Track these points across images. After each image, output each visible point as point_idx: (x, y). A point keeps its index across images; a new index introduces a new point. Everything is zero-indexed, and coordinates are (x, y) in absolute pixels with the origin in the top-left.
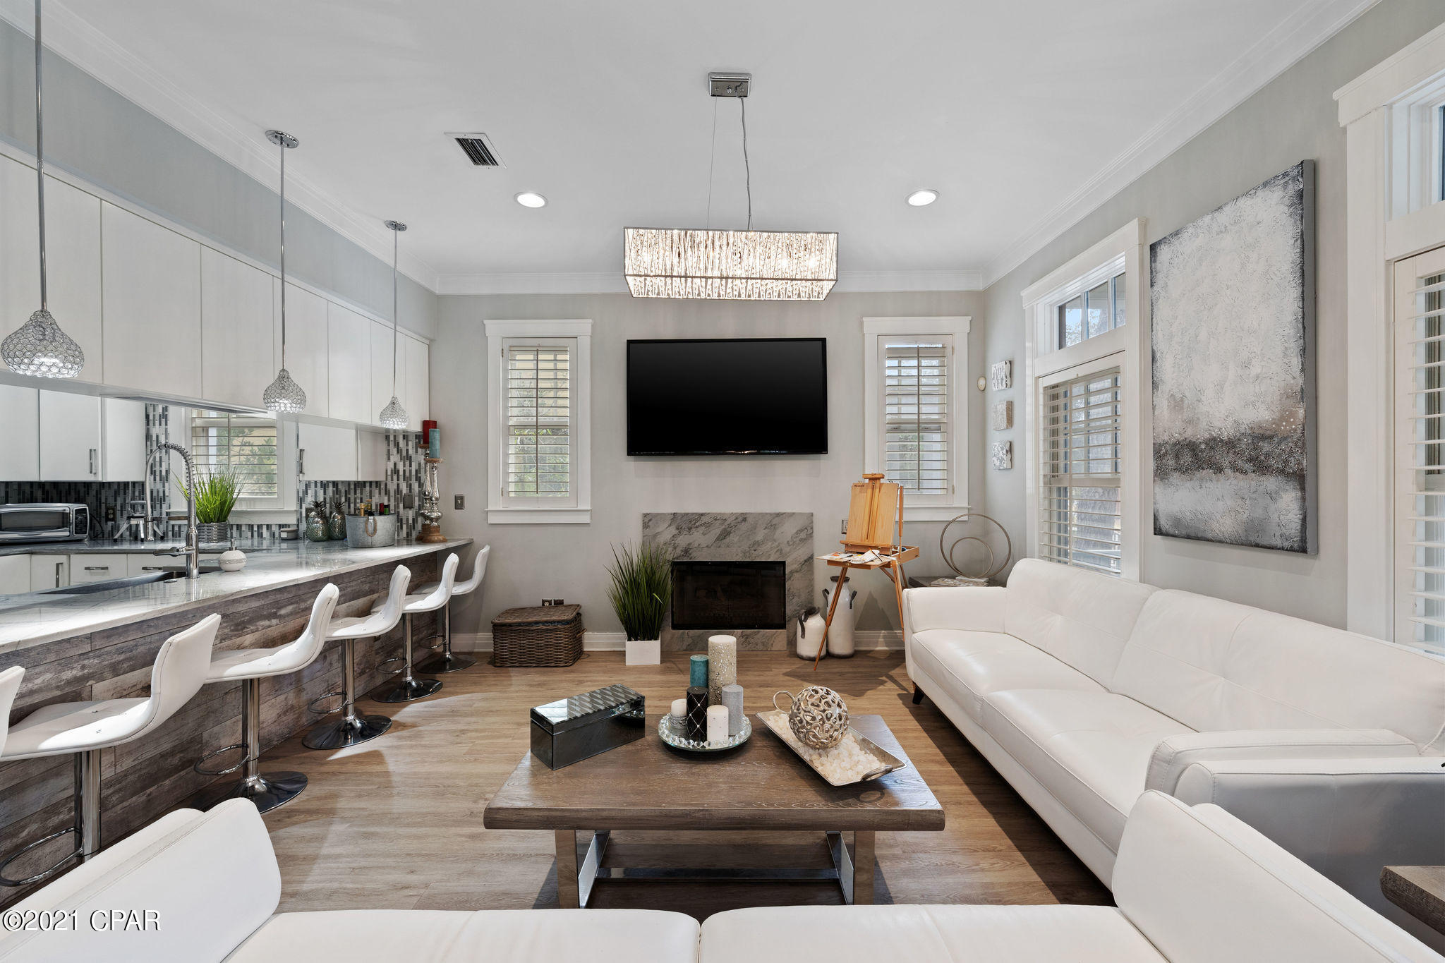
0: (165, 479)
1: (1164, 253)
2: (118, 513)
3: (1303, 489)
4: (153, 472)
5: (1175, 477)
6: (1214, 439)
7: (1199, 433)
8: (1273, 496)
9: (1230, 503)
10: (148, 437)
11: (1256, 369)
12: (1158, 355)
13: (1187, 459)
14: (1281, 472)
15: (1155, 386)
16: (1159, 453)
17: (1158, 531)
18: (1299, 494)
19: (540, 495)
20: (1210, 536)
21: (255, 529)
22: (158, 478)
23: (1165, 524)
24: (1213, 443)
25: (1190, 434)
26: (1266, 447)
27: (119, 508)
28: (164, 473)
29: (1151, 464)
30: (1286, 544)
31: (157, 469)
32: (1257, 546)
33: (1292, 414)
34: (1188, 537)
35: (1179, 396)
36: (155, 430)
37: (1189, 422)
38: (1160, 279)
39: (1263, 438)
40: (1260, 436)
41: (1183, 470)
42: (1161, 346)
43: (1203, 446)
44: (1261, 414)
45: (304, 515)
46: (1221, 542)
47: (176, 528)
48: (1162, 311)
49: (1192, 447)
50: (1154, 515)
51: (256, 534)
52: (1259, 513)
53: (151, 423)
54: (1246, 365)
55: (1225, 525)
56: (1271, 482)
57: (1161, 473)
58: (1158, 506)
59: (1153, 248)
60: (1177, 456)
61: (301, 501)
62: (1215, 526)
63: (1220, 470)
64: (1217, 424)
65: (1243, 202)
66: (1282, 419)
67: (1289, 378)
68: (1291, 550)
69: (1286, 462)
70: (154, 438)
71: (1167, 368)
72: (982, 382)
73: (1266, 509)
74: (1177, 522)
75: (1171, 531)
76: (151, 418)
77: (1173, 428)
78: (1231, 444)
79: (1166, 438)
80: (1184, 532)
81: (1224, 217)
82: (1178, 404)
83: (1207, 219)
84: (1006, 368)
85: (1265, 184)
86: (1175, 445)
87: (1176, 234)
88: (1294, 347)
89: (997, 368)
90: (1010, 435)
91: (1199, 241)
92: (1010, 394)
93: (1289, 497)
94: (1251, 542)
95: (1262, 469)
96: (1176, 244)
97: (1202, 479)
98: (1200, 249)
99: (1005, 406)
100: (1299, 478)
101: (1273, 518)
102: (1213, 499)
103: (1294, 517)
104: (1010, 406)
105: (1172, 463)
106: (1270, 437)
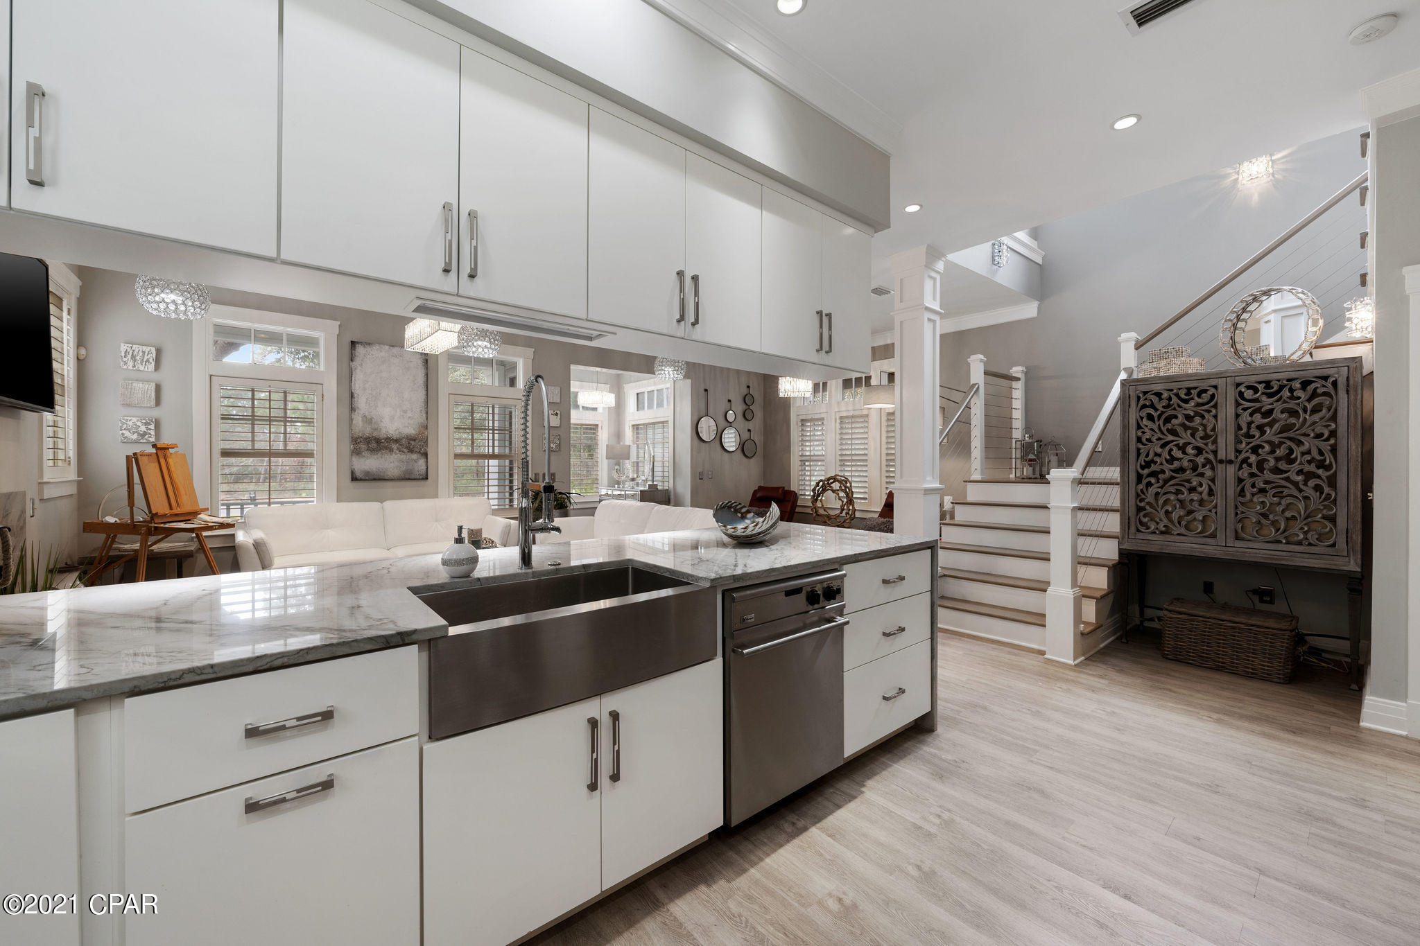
1: (360, 350)
3: (424, 457)
5: (366, 454)
6: (389, 438)
7: (383, 435)
8: (416, 461)
9: (397, 464)
11: (409, 414)
12: (356, 395)
13: (374, 445)
14: (419, 452)
15: (352, 409)
16: (355, 440)
17: (354, 478)
18: (425, 460)
20: (386, 478)
23: (358, 474)
24: (389, 440)
25: (375, 434)
26: (413, 443)
29: (348, 447)
30: (420, 477)
32: (409, 479)
33: (420, 431)
34: (375, 480)
35: (369, 417)
37: (376, 429)
38: (357, 360)
40: (411, 439)
41: (373, 451)
42: (358, 392)
43: (383, 441)
44: (410, 431)
46: (392, 480)
48: (357, 377)
49: (378, 441)
50: (352, 471)
52: (409, 467)
54: (405, 412)
55: (394, 473)
56: (415, 456)
57: (356, 452)
58: (354, 467)
59: (352, 343)
60: (368, 443)
62: (389, 473)
63: (391, 450)
64: (391, 432)
66: (419, 434)
67: (422, 420)
68: (423, 479)
69: (417, 448)
71: (361, 403)
72: (82, 352)
73: (413, 466)
74: (367, 473)
75: (363, 478)
77: (365, 431)
78: (397, 441)
79: (361, 435)
80: (372, 478)
82: (368, 420)
83: (387, 347)
84: (154, 354)
86: (366, 438)
87: (369, 344)
88: (422, 408)
90: (156, 413)
91: (383, 354)
92: (156, 376)
93: (422, 462)
94: (407, 477)
95: (412, 451)
96: (368, 349)
97: (382, 454)
98: (382, 357)
99: (153, 387)
100: (425, 455)
101: (416, 469)
102: (389, 463)
103: (424, 467)
104: (158, 389)
105: (363, 446)
106: (415, 440)
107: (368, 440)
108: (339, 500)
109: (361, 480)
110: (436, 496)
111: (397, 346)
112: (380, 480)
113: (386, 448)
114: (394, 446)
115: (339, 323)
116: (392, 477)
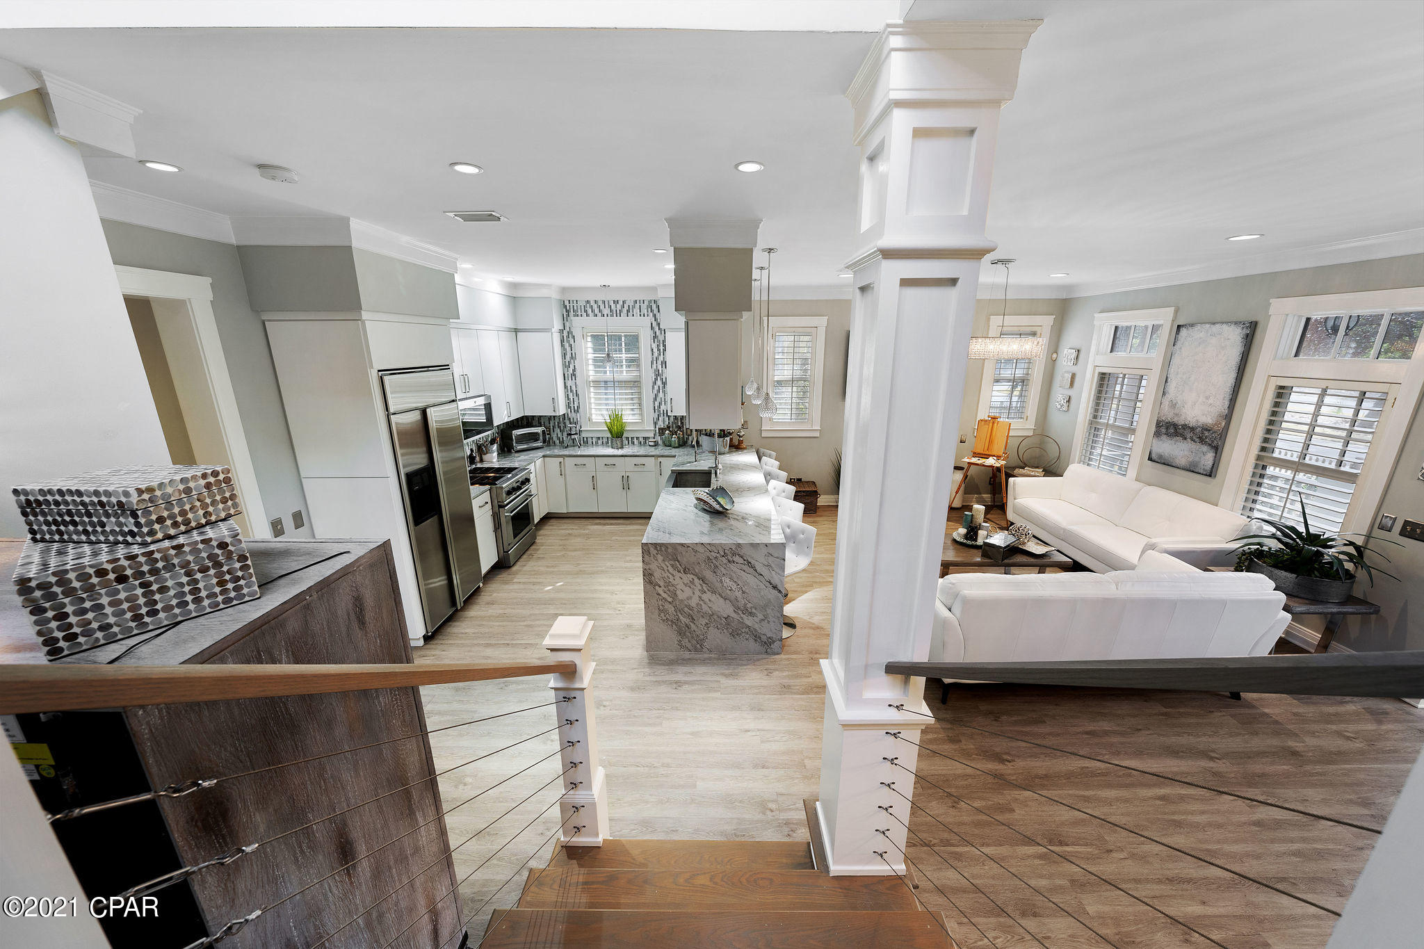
0: (577, 411)
1: (1183, 332)
2: (552, 430)
3: (1216, 453)
4: (570, 407)
5: (1164, 438)
6: (1186, 425)
7: (1181, 421)
8: (1205, 454)
9: (1186, 453)
10: (566, 387)
11: (1211, 401)
12: (1170, 380)
13: (1171, 430)
14: (1210, 445)
15: (1164, 394)
16: (1158, 425)
17: (1150, 459)
18: (1214, 454)
19: (792, 420)
20: (1174, 465)
21: (630, 439)
22: (573, 411)
23: (1154, 456)
24: (1185, 427)
25: (1175, 420)
26: (1207, 434)
27: (552, 428)
28: (576, 408)
29: (1153, 429)
30: (1205, 473)
31: (572, 405)
32: (1193, 472)
33: (1220, 424)
34: (1164, 464)
35: (1174, 401)
36: (569, 383)
37: (1177, 415)
38: (1179, 344)
39: (1206, 430)
40: (1206, 429)
41: (1170, 436)
42: (1171, 376)
43: (1180, 427)
44: (1207, 420)
45: (657, 431)
46: (1178, 468)
47: (585, 439)
48: (1176, 360)
49: (1175, 426)
50: (1150, 451)
51: (630, 442)
52: (1197, 459)
53: (566, 378)
54: (1207, 398)
55: (1182, 462)
56: (1205, 448)
57: (1157, 434)
58: (1152, 448)
59: (1179, 327)
60: (1167, 428)
61: (655, 424)
63: (1185, 439)
64: (1189, 419)
65: (1224, 326)
66: (1216, 424)
67: (1222, 408)
68: (1206, 475)
69: (1213, 442)
70: (569, 388)
71: (1172, 387)
72: (1055, 356)
73: (1199, 457)
74: (1160, 456)
75: (1157, 460)
76: (566, 375)
77: (1169, 415)
78: (1193, 429)
79: (1164, 419)
80: (1163, 461)
81: (1215, 329)
82: (1173, 405)
83: (1208, 326)
84: (1075, 354)
85: (1236, 323)
86: (1167, 423)
87: (1192, 325)
88: (1228, 397)
89: (1067, 353)
90: (1070, 392)
91: (1202, 335)
92: (1074, 369)
93: (1210, 456)
94: (1191, 469)
95: (1203, 442)
96: (1191, 331)
97: (1176, 440)
98: (1200, 338)
99: (1070, 376)
100: (1220, 452)
101: (1203, 462)
102: (1179, 450)
103: (1210, 463)
104: (1073, 376)
105: (1164, 430)
106: (1209, 430)
107: (1169, 425)
109: (1155, 461)
111: (1218, 323)
112: (1168, 465)
113: (1181, 435)
114: (1188, 434)
115: (1175, 306)
116: (1179, 466)
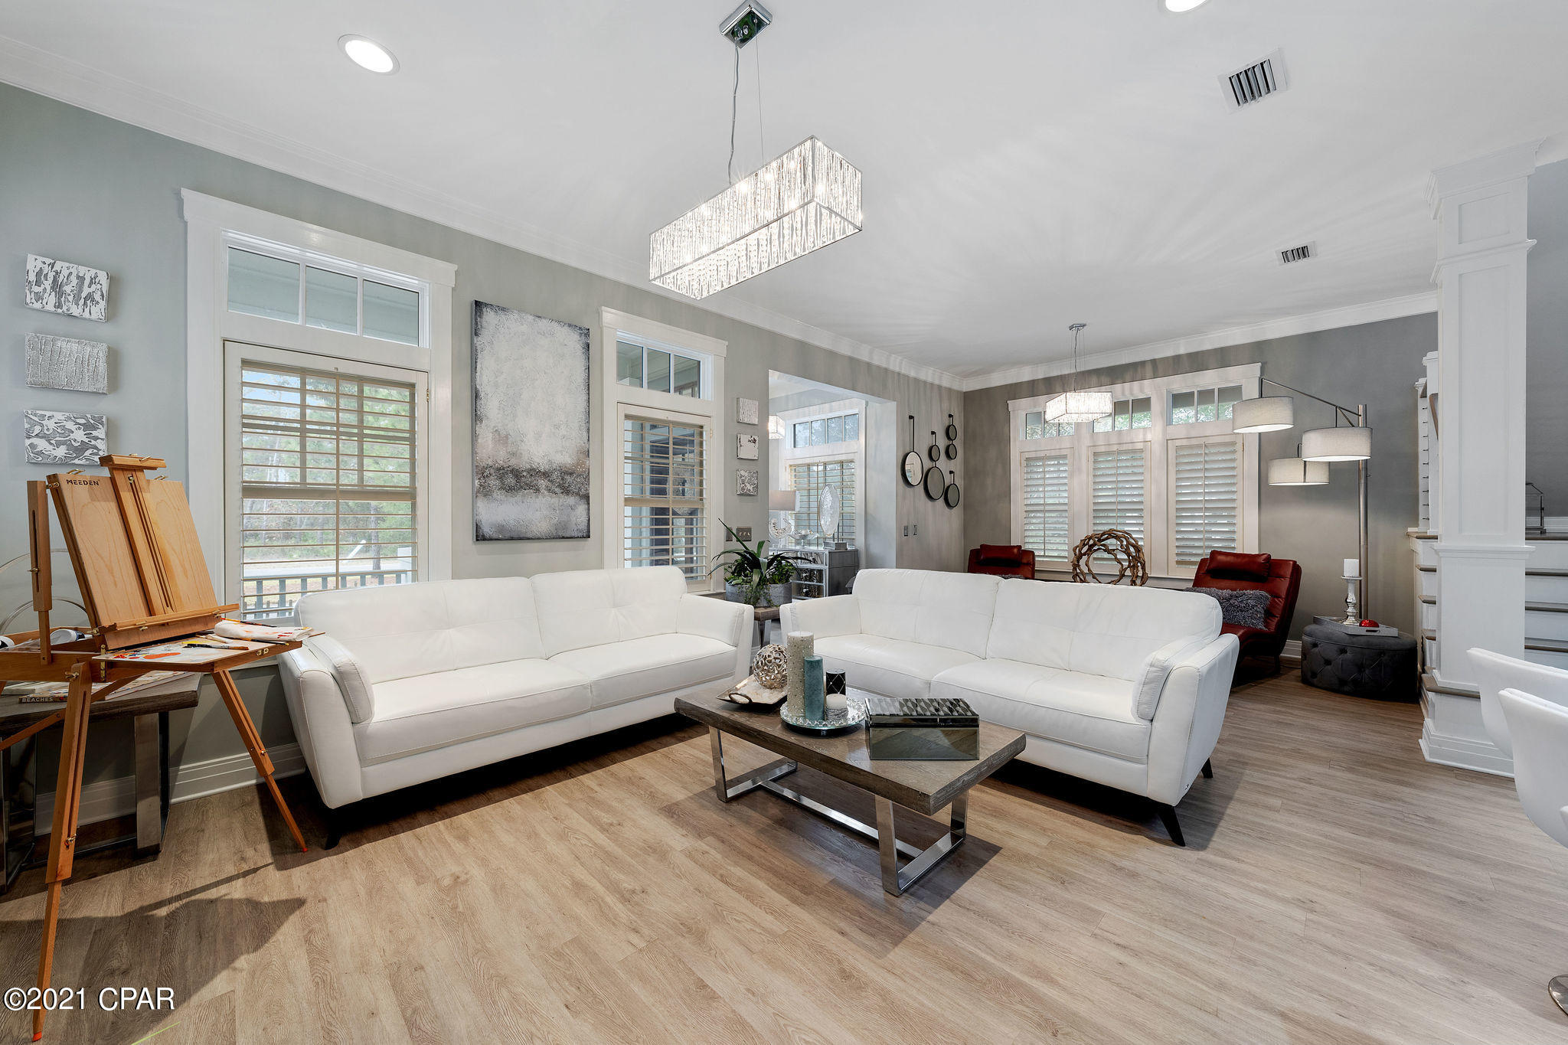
1: (489, 317)
3: (589, 504)
5: (498, 495)
6: (534, 470)
7: (523, 464)
8: (572, 508)
9: (545, 512)
11: (563, 431)
12: (482, 395)
13: (510, 480)
14: (578, 494)
15: (476, 417)
16: (482, 472)
17: (480, 537)
18: (587, 506)
20: (530, 536)
23: (487, 530)
24: (534, 472)
25: (513, 462)
26: (568, 477)
29: (468, 483)
30: (580, 535)
32: (563, 538)
33: (581, 462)
34: (512, 539)
35: (503, 432)
37: (514, 454)
38: (484, 334)
39: (566, 473)
40: (566, 472)
41: (510, 489)
42: (483, 389)
43: (525, 474)
44: (565, 459)
46: (539, 539)
48: (488, 361)
49: (516, 473)
50: (477, 525)
52: (563, 518)
54: (557, 427)
55: (542, 526)
56: (571, 500)
57: (483, 491)
59: (479, 305)
60: (501, 478)
62: (534, 529)
63: (538, 490)
64: (536, 460)
65: (555, 325)
66: (578, 464)
67: (582, 442)
68: (583, 538)
69: (578, 489)
71: (491, 406)
73: (568, 516)
74: (501, 528)
75: (495, 536)
77: (498, 455)
78: (546, 475)
79: (490, 463)
80: (507, 535)
81: (544, 324)
82: (502, 438)
83: (531, 317)
85: (570, 325)
86: (499, 469)
87: (503, 309)
90: (109, 405)
91: (524, 328)
92: (110, 332)
93: (581, 509)
94: (560, 536)
95: (566, 491)
96: (503, 317)
97: (524, 496)
98: (524, 334)
99: (101, 351)
100: (587, 498)
101: (573, 521)
102: (534, 511)
103: (584, 519)
104: (114, 358)
105: (493, 482)
106: (571, 474)
107: (502, 472)
108: (456, 576)
109: (491, 539)
110: (600, 565)
111: (545, 318)
112: (521, 539)
113: (529, 486)
114: (543, 483)
115: (456, 267)
116: (539, 535)
